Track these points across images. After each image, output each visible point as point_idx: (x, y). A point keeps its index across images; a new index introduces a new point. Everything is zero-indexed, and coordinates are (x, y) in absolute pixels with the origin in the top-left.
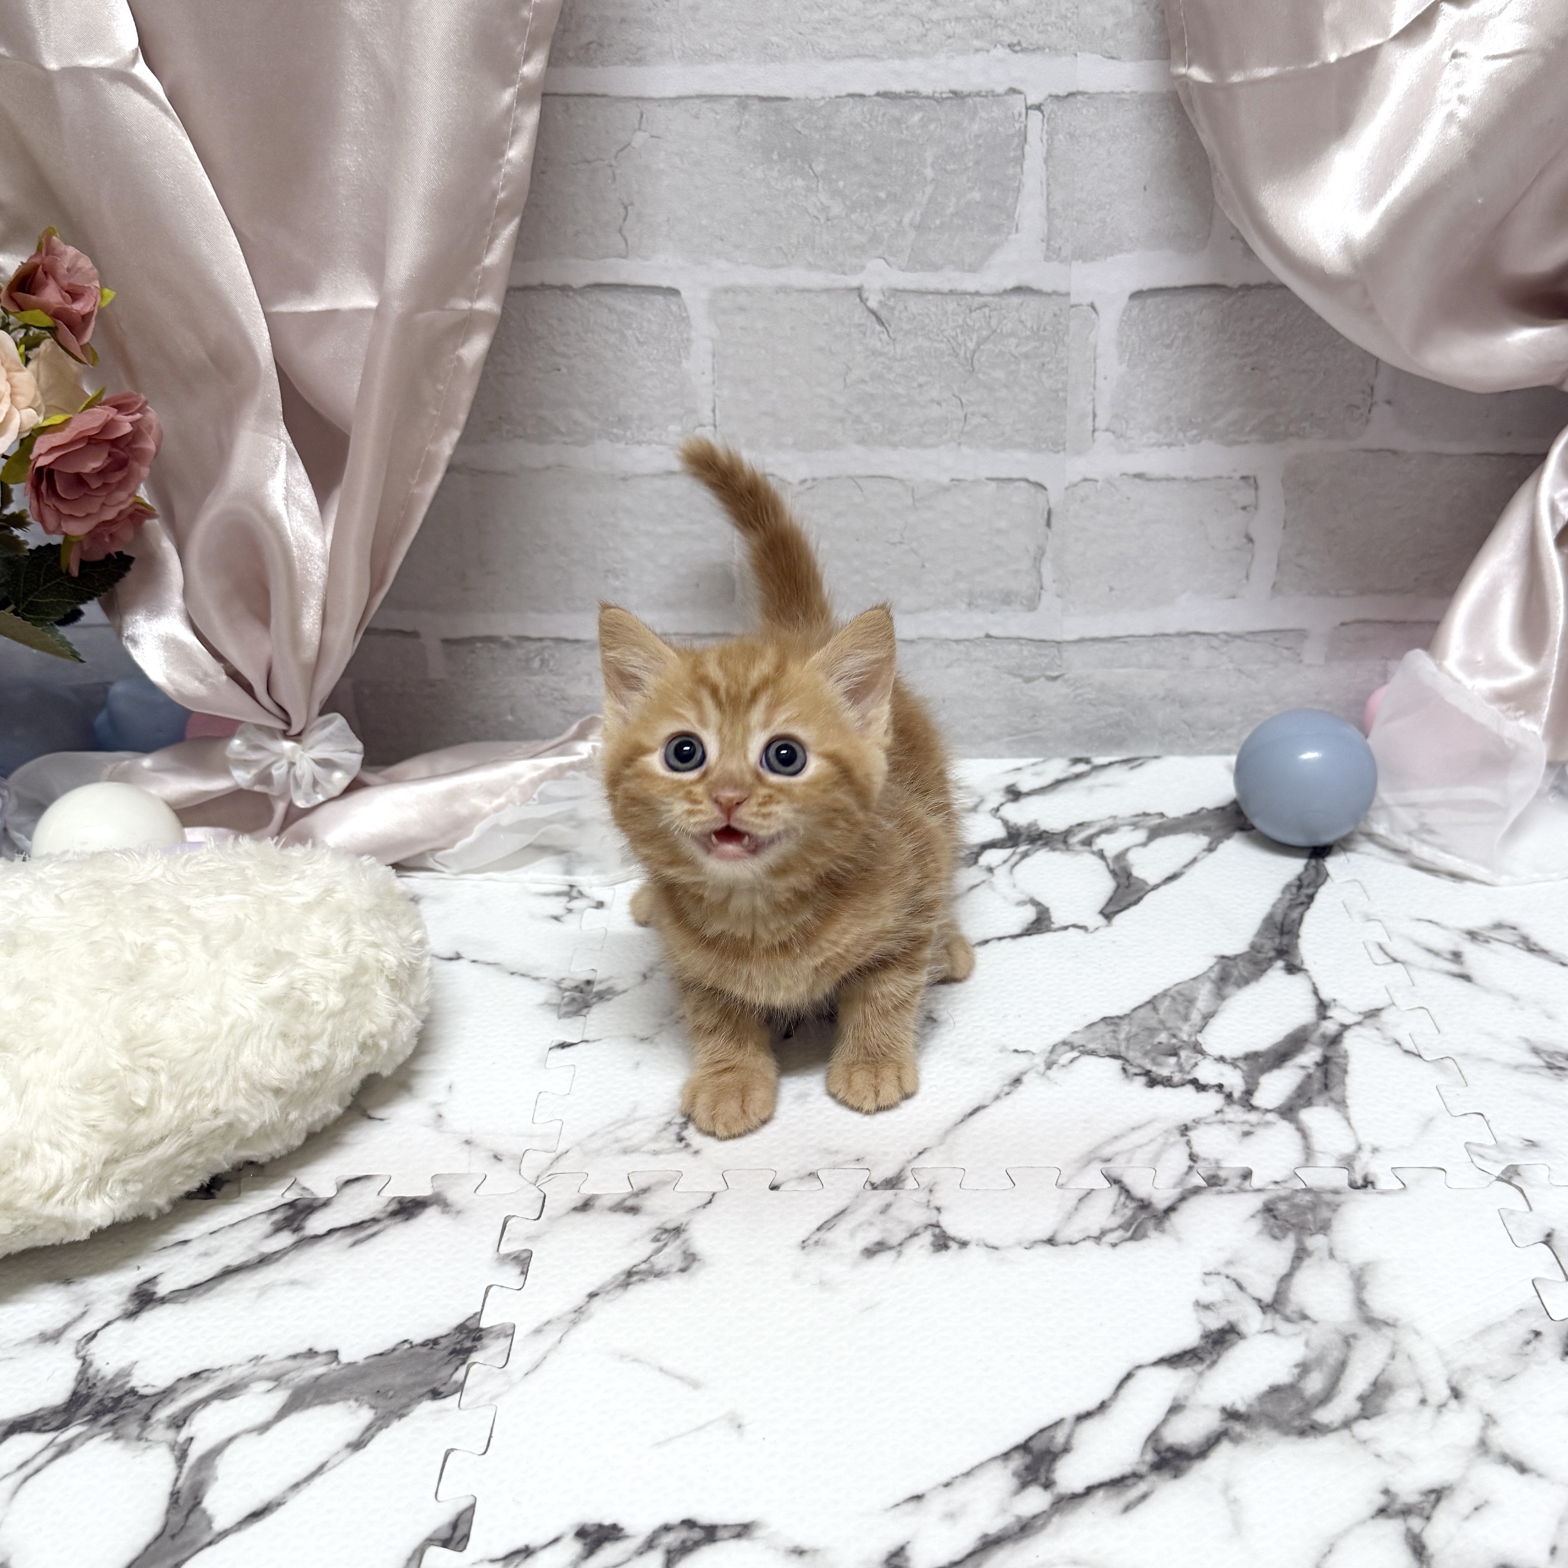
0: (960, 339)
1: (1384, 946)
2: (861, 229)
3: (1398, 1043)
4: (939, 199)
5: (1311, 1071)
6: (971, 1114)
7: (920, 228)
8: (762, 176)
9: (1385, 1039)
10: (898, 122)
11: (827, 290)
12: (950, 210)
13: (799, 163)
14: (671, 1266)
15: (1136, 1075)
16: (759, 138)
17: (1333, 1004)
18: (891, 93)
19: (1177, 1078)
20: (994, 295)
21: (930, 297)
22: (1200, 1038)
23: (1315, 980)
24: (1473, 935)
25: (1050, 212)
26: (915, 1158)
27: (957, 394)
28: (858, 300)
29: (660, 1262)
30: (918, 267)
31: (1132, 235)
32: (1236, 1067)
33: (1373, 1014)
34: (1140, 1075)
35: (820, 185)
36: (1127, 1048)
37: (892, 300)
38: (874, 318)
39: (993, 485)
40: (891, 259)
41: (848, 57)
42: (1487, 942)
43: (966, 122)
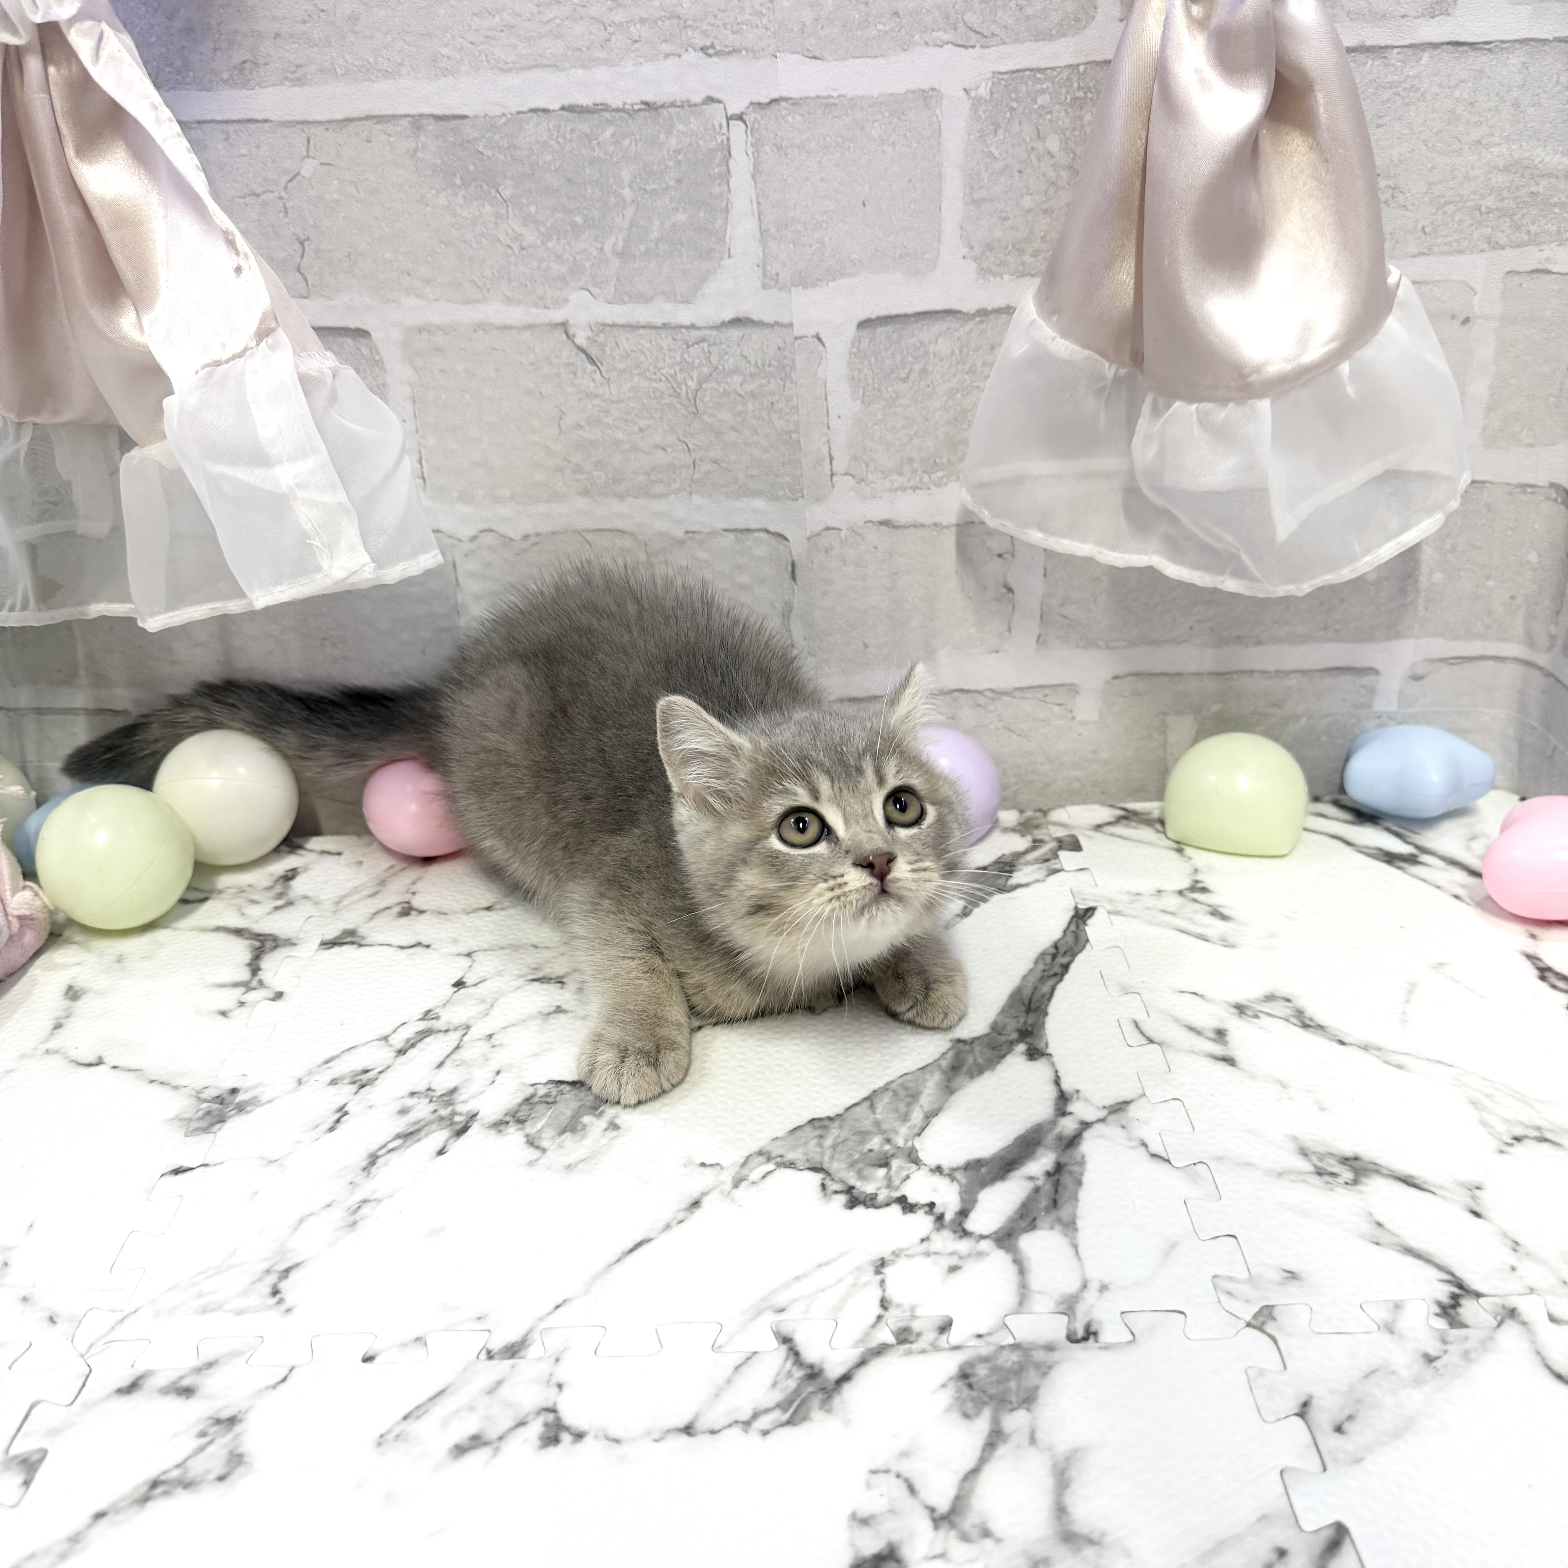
0: (680, 377)
1: (1141, 1025)
2: (559, 257)
3: (1144, 1145)
4: (642, 223)
5: (1040, 1183)
6: (631, 1251)
7: (623, 255)
8: (446, 203)
9: (1130, 1139)
10: (588, 138)
11: (530, 327)
12: (655, 234)
13: (485, 187)
14: (208, 1472)
15: (836, 1192)
16: (438, 162)
17: (1075, 1096)
18: (578, 106)
19: (882, 1196)
20: (712, 328)
21: (642, 332)
22: (917, 1143)
23: (1059, 1067)
24: (1240, 1009)
25: (764, 235)
26: (549, 1314)
27: (682, 438)
28: (564, 336)
29: (197, 1467)
30: (626, 299)
31: (853, 256)
32: (953, 1179)
33: (1119, 1108)
34: (841, 1192)
35: (510, 210)
36: (832, 1158)
37: (602, 335)
38: (584, 356)
39: (731, 536)
40: (596, 291)
41: (529, 68)
42: (1257, 1017)
43: (662, 136)
